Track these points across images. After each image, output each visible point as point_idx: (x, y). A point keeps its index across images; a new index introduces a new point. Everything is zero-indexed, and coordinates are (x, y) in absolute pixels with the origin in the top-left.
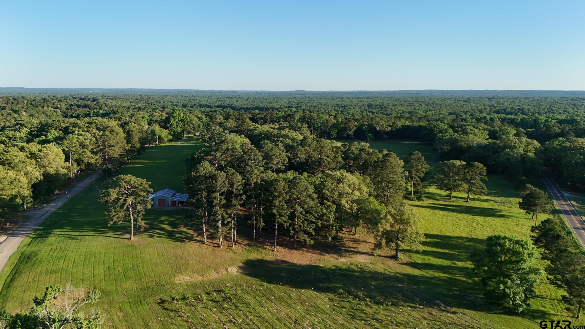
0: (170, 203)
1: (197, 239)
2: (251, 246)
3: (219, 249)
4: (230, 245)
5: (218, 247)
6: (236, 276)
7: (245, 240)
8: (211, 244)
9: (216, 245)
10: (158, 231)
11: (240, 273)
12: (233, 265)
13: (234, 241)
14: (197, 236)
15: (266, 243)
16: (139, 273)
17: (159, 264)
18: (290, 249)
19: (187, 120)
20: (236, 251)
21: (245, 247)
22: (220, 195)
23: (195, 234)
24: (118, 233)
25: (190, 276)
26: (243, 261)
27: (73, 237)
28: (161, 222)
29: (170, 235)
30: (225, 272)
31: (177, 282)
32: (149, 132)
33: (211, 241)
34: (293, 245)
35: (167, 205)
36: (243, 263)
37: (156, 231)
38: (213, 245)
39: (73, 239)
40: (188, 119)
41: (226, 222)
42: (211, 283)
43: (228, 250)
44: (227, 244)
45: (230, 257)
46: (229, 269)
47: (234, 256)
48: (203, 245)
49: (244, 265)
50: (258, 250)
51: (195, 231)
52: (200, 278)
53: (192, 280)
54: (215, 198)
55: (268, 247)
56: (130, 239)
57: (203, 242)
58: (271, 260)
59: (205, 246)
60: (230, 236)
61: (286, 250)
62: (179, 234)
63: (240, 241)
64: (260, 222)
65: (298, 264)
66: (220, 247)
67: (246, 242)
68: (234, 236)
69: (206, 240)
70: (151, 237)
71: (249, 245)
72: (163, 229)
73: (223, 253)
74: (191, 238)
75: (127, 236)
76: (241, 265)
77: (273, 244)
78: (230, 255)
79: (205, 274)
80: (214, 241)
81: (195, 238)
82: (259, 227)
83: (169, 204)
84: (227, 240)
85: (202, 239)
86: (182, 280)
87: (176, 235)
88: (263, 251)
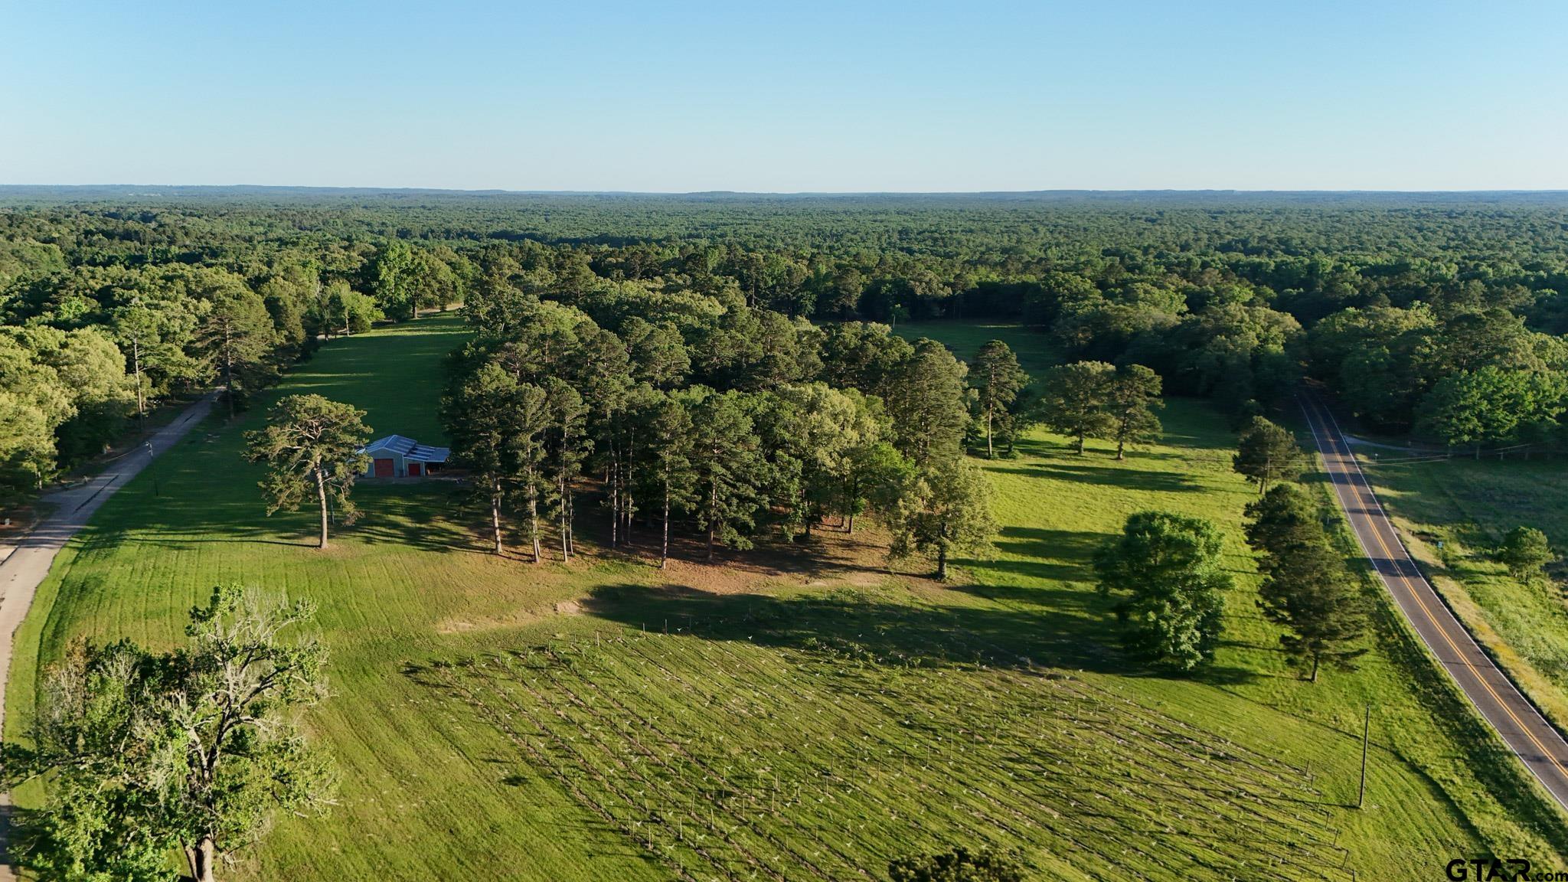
0: (405, 467)
1: (479, 544)
2: (607, 558)
3: (533, 566)
4: (559, 557)
5: (530, 562)
6: (575, 618)
7: (594, 545)
8: (513, 556)
9: (526, 558)
10: (383, 529)
11: (585, 613)
12: (568, 597)
13: (569, 549)
14: (479, 539)
15: (644, 553)
16: (353, 616)
17: (396, 597)
18: (700, 563)
19: (423, 269)
20: (574, 569)
21: (594, 562)
22: (533, 439)
23: (472, 535)
24: (288, 534)
25: (471, 621)
26: (591, 590)
27: (178, 544)
28: (388, 510)
29: (413, 538)
30: (551, 612)
31: (442, 632)
32: (326, 301)
33: (513, 549)
34: (707, 556)
35: (397, 473)
36: (592, 594)
37: (378, 528)
38: (518, 557)
39: (179, 548)
40: (426, 268)
41: (548, 502)
42: (519, 635)
43: (555, 567)
44: (551, 556)
45: (560, 582)
46: (559, 606)
47: (570, 579)
48: (495, 557)
49: (593, 598)
50: (624, 566)
51: (471, 528)
52: (494, 625)
53: (476, 628)
54: (522, 447)
55: (648, 561)
56: (320, 546)
57: (493, 552)
58: (656, 586)
59: (501, 559)
60: (556, 538)
61: (690, 566)
62: (435, 534)
63: (580, 548)
64: (627, 503)
65: (718, 594)
66: (535, 561)
67: (595, 550)
68: (567, 537)
69: (500, 545)
70: (369, 541)
71: (602, 556)
72: (395, 525)
73: (544, 573)
74: (464, 544)
75: (312, 540)
76: (587, 597)
77: (659, 554)
78: (561, 577)
79: (505, 617)
80: (521, 549)
81: (474, 544)
82: (626, 516)
83: (402, 471)
84: (550, 547)
85: (492, 545)
86: (454, 629)
87: (430, 537)
88: (637, 568)
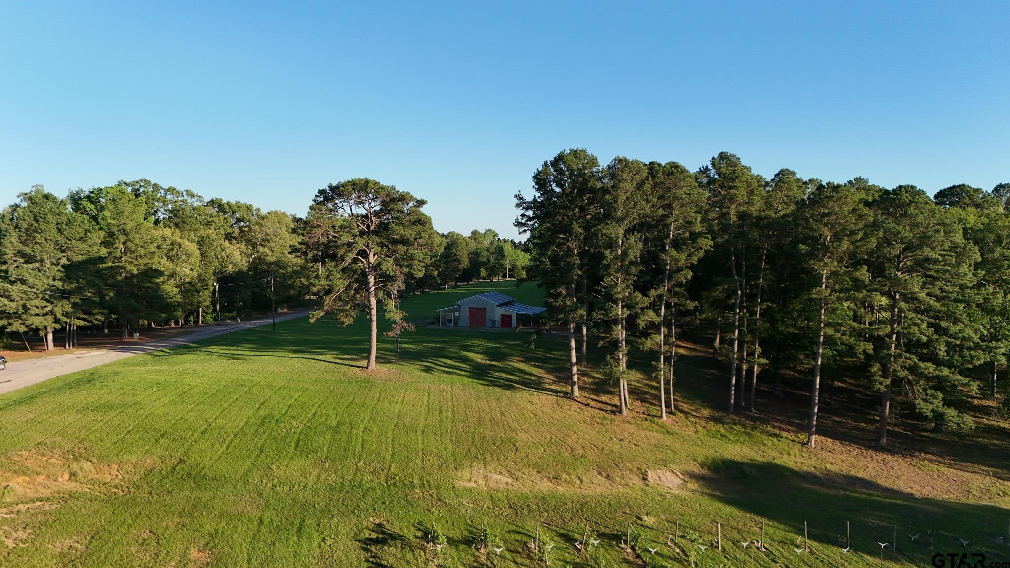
0: (498, 318)
1: (553, 387)
2: (723, 423)
3: (617, 418)
4: (654, 413)
5: (613, 412)
6: (675, 496)
7: (705, 407)
8: (592, 403)
9: (609, 408)
11: (693, 491)
12: (665, 463)
13: (668, 405)
14: (555, 382)
15: (776, 424)
18: (868, 448)
20: (675, 429)
21: (704, 425)
23: (548, 378)
26: (701, 459)
28: (468, 348)
30: (637, 481)
31: (461, 484)
33: (593, 397)
34: (878, 440)
35: (489, 324)
36: (702, 466)
38: (599, 405)
42: (581, 507)
43: (647, 423)
44: (643, 409)
45: (654, 442)
46: (650, 474)
47: (668, 441)
48: (568, 402)
49: (705, 472)
50: (749, 435)
51: (549, 371)
52: (545, 486)
55: (784, 434)
56: (367, 368)
57: (568, 396)
58: (805, 468)
59: (575, 406)
60: (654, 383)
61: (855, 450)
63: (685, 407)
66: (621, 412)
67: (706, 412)
68: (667, 392)
71: (717, 420)
72: (465, 360)
73: (632, 428)
74: (536, 385)
76: (697, 469)
77: (805, 428)
78: (655, 436)
79: (564, 476)
80: (604, 398)
81: (548, 386)
84: (643, 401)
85: (568, 389)
87: (497, 374)
88: (770, 441)
